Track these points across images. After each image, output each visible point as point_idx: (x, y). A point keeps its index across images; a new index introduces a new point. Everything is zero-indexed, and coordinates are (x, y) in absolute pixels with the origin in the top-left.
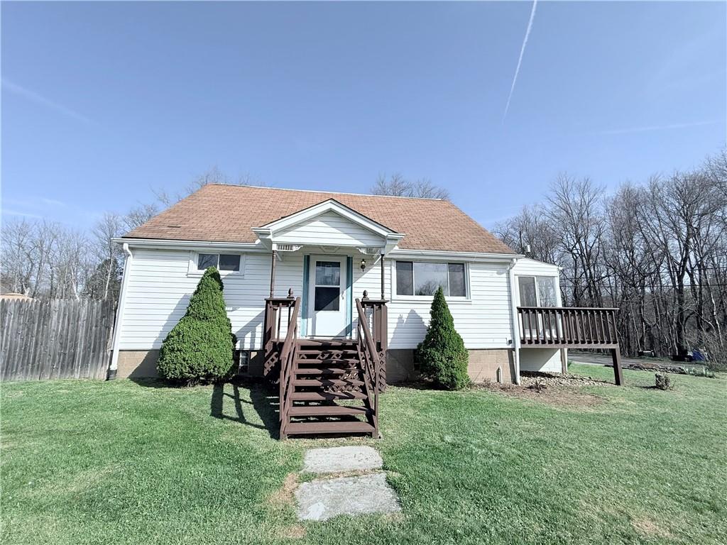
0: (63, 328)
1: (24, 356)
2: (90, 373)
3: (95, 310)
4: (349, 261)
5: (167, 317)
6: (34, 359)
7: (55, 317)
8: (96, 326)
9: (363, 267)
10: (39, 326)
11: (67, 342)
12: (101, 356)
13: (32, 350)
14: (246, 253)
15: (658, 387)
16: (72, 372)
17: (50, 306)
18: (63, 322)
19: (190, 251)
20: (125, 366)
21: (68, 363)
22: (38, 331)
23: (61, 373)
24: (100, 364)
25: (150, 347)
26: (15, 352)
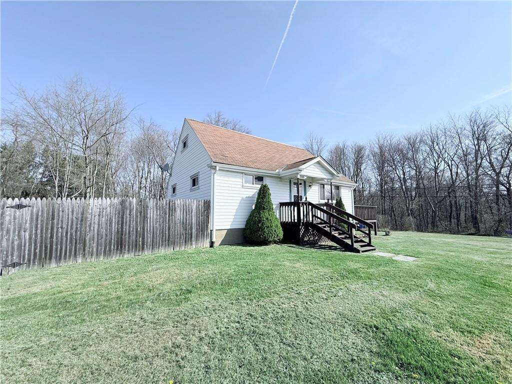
0: (183, 217)
1: (163, 236)
2: (200, 245)
3: (200, 206)
4: (305, 182)
5: (235, 211)
6: (169, 237)
7: (178, 210)
8: (202, 216)
9: (310, 186)
10: (169, 217)
11: (186, 226)
12: (206, 234)
13: (167, 232)
14: (267, 176)
15: (386, 235)
16: (191, 244)
17: (175, 203)
18: (183, 213)
19: (242, 173)
20: (218, 238)
21: (188, 239)
22: (169, 220)
23: (185, 245)
24: (205, 239)
25: (229, 227)
26: (157, 234)
